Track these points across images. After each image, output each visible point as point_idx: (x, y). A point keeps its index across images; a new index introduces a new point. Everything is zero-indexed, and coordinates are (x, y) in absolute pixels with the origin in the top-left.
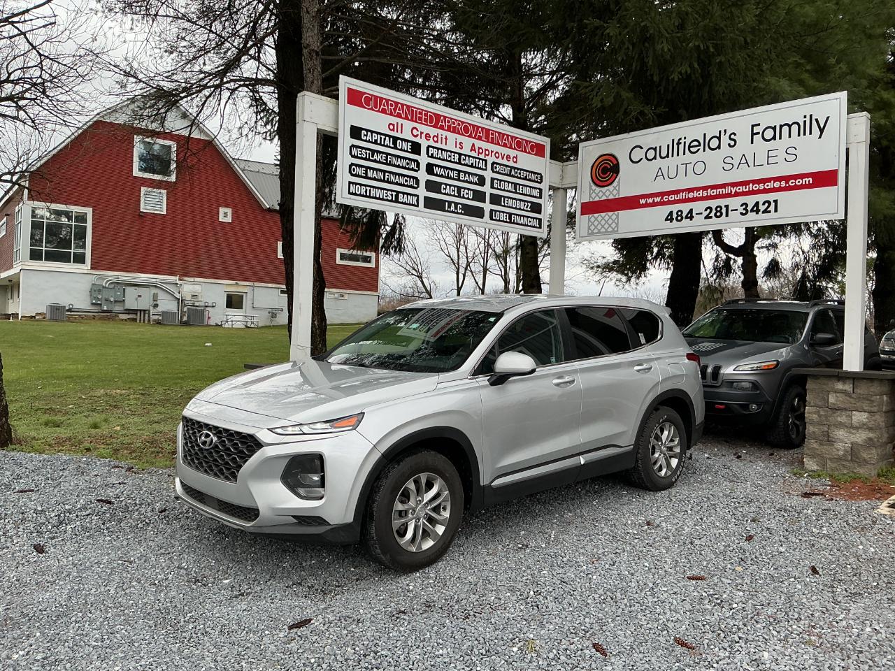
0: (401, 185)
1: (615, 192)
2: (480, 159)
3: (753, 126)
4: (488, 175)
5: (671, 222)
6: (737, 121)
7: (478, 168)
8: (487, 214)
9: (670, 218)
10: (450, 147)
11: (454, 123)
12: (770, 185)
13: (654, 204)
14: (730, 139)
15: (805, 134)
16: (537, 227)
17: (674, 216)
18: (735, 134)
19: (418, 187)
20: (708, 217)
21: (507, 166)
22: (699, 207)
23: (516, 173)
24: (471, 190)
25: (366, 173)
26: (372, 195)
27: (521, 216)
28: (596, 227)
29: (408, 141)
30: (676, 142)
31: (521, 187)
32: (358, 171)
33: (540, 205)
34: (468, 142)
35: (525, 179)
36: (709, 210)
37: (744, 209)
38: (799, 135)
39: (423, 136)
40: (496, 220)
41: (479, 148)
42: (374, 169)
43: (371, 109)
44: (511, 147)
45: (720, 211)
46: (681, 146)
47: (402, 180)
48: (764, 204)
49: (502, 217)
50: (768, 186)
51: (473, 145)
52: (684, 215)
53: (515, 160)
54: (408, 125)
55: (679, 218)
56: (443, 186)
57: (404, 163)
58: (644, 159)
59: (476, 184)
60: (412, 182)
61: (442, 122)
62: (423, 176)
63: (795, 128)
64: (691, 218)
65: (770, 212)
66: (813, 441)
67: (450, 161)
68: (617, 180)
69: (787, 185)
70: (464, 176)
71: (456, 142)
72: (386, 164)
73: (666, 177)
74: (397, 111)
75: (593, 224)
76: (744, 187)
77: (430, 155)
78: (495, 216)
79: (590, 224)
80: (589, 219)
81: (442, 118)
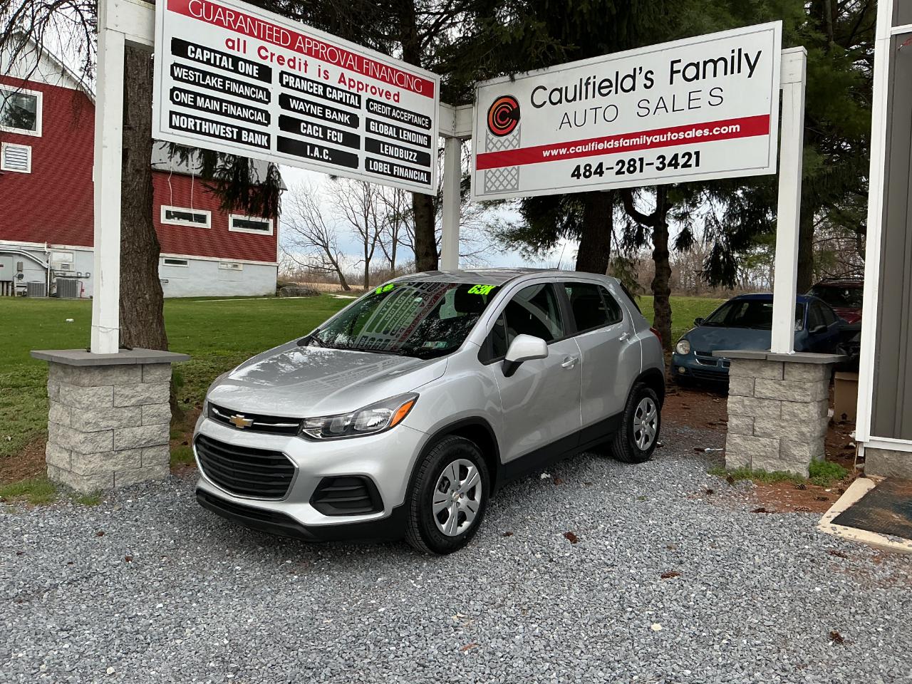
0: (245, 119)
1: (515, 142)
2: (351, 93)
3: (673, 63)
4: (363, 114)
5: (578, 178)
6: (655, 57)
7: (349, 105)
8: (362, 163)
9: (576, 174)
10: (312, 74)
11: (316, 46)
12: (691, 134)
13: (559, 157)
14: (647, 78)
15: (732, 72)
16: (424, 183)
17: (582, 171)
18: (652, 73)
19: (269, 123)
20: (619, 173)
21: (386, 105)
22: (610, 160)
23: (399, 114)
24: (340, 131)
25: (195, 101)
26: (203, 131)
27: (405, 167)
28: (493, 184)
29: (254, 64)
30: (584, 82)
31: (405, 132)
32: (183, 97)
33: (428, 156)
34: (335, 72)
35: (410, 122)
36: (620, 164)
37: (661, 163)
38: (726, 74)
39: (275, 58)
40: (373, 171)
41: (350, 80)
42: (206, 97)
43: (201, 19)
44: (391, 82)
45: (634, 166)
46: (591, 87)
47: (246, 114)
48: (683, 157)
49: (380, 167)
50: (688, 134)
51: (342, 74)
52: (593, 170)
53: (396, 98)
54: (253, 43)
55: (588, 174)
56: (303, 124)
57: (248, 91)
58: (548, 101)
59: (345, 124)
60: (260, 117)
61: (300, 43)
62: (275, 110)
63: (721, 64)
64: (601, 173)
65: (690, 166)
66: (735, 435)
67: (312, 94)
68: (517, 127)
69: (711, 134)
70: (332, 114)
71: (319, 69)
72: (223, 91)
73: (573, 124)
74: (238, 24)
75: (490, 179)
76: (661, 136)
77: (284, 83)
78: (373, 167)
79: (487, 180)
80: (486, 174)
81: (300, 37)
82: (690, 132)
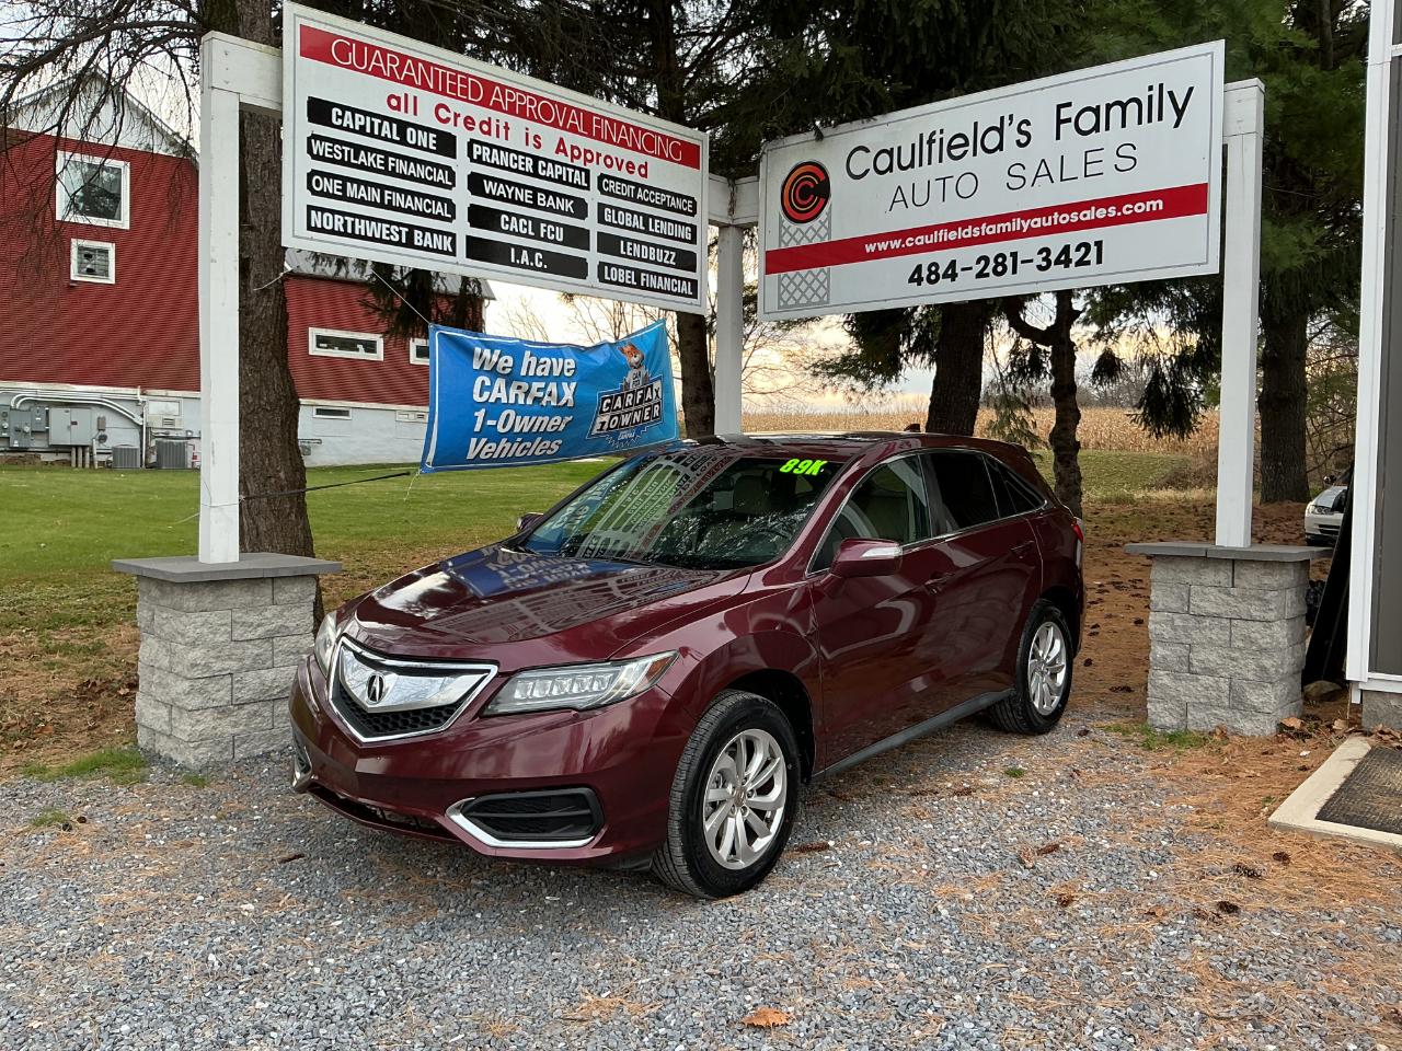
0: (417, 213)
1: (823, 232)
2: (574, 168)
3: (1059, 107)
4: (593, 197)
5: (919, 284)
6: (1032, 99)
7: (572, 185)
8: (593, 270)
9: (916, 278)
10: (516, 142)
11: (521, 99)
12: (1089, 215)
13: (890, 253)
14: (1020, 131)
15: (1150, 120)
16: (688, 296)
17: (925, 273)
18: (1028, 123)
19: (454, 217)
20: (981, 275)
21: (628, 182)
22: (966, 256)
23: (647, 195)
24: (559, 225)
25: (344, 190)
26: (357, 232)
27: (658, 274)
28: (791, 295)
29: (429, 130)
30: (925, 139)
31: (656, 221)
32: (326, 185)
33: (692, 256)
34: (550, 136)
35: (664, 206)
36: (983, 262)
37: (1044, 259)
38: (1140, 122)
39: (460, 121)
40: (611, 282)
41: (573, 148)
42: (359, 182)
43: (351, 67)
44: (634, 148)
45: (1003, 264)
46: (935, 147)
47: (420, 205)
48: (1078, 249)
49: (621, 275)
50: (1085, 215)
51: (561, 141)
52: (941, 272)
53: (643, 171)
54: (428, 100)
55: (933, 277)
56: (503, 216)
57: (422, 172)
58: (872, 170)
59: (567, 214)
60: (439, 209)
61: (497, 96)
62: (462, 197)
63: (1132, 109)
64: (954, 277)
65: (1088, 263)
66: (1162, 673)
67: (517, 171)
68: (826, 209)
69: (1119, 214)
70: (547, 200)
71: (527, 134)
72: (386, 172)
73: (909, 202)
74: (405, 72)
75: (786, 289)
76: (1044, 218)
77: (475, 157)
78: (609, 275)
79: (782, 289)
80: (780, 280)
81: (497, 88)
82: (1087, 212)
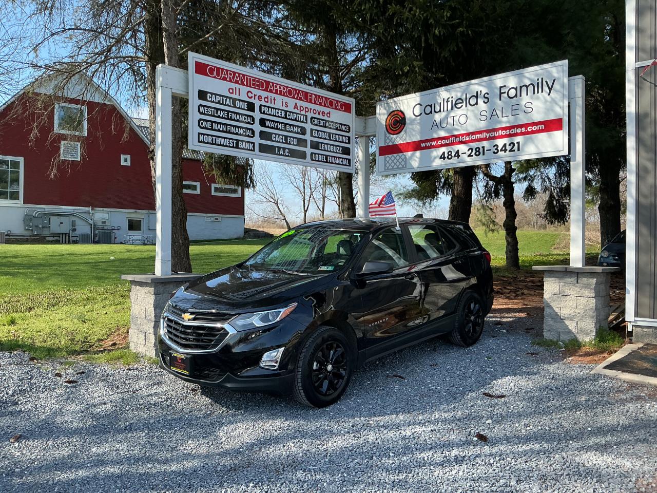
0: (240, 135)
1: (403, 139)
2: (301, 115)
3: (501, 87)
4: (308, 126)
5: (444, 160)
7: (300, 121)
8: (308, 156)
9: (443, 157)
10: (278, 105)
11: (280, 88)
12: (514, 131)
13: (432, 147)
14: (485, 97)
15: (538, 92)
16: (347, 165)
17: (446, 155)
18: (488, 94)
19: (254, 136)
20: (470, 156)
21: (322, 120)
22: (463, 148)
23: (330, 125)
24: (295, 138)
25: (212, 126)
26: (217, 143)
27: (335, 157)
28: (390, 165)
29: (245, 101)
30: (446, 100)
31: (334, 135)
32: (205, 124)
33: (349, 149)
34: (291, 102)
35: (337, 129)
36: (470, 151)
37: (496, 149)
38: (534, 93)
39: (257, 97)
40: (315, 160)
41: (301, 107)
42: (218, 123)
43: (215, 77)
44: (325, 106)
45: (479, 151)
46: (450, 103)
47: (241, 131)
49: (320, 158)
50: (512, 131)
51: (296, 103)
52: (453, 155)
53: (328, 115)
54: (244, 89)
55: (450, 157)
56: (273, 135)
57: (242, 118)
58: (423, 113)
59: (299, 133)
60: (248, 133)
61: (271, 87)
62: (257, 128)
63: (531, 88)
64: (458, 156)
65: (514, 151)
66: (549, 319)
67: (279, 117)
69: (526, 131)
70: (290, 128)
71: (283, 102)
72: (228, 119)
73: (439, 126)
74: (235, 79)
75: (388, 162)
76: (495, 133)
77: (262, 112)
78: (315, 158)
79: (386, 162)
80: (385, 158)
81: (271, 84)
